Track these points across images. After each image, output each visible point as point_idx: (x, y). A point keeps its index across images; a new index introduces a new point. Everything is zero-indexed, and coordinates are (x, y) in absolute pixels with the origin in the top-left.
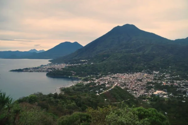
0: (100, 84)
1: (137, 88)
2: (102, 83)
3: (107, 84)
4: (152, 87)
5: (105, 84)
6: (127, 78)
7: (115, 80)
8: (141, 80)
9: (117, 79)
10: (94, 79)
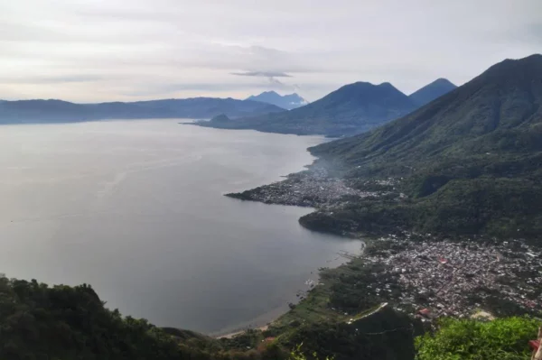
0: (391, 272)
1: (448, 298)
2: (397, 269)
3: (405, 273)
4: (479, 300)
5: (401, 273)
6: (449, 265)
7: (422, 266)
8: (473, 276)
9: (427, 263)
10: (388, 251)
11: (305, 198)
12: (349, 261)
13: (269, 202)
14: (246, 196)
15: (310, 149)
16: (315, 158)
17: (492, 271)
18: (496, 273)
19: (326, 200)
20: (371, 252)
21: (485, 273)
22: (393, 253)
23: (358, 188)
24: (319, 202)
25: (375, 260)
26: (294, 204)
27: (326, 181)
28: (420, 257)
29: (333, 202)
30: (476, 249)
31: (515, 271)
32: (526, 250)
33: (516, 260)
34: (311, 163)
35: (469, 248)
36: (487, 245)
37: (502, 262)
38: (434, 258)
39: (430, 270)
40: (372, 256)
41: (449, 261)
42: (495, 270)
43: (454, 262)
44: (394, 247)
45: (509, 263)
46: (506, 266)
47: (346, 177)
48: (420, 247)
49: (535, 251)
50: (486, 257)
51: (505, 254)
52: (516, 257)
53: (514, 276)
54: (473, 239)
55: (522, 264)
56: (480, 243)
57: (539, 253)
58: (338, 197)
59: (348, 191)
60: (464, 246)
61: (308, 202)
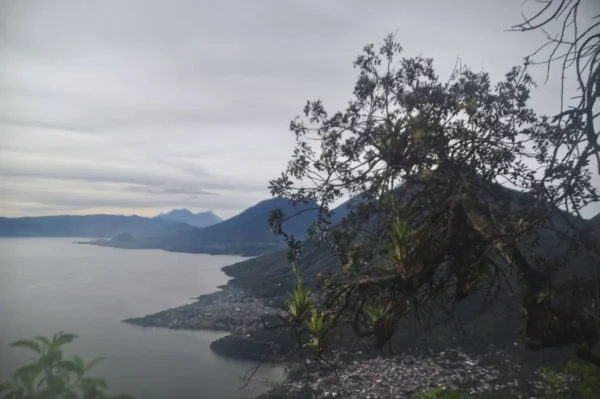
0: (320, 397)
2: (326, 394)
5: (331, 397)
6: (384, 383)
7: (355, 387)
8: (412, 392)
9: (360, 384)
10: (316, 374)
11: (218, 321)
12: (270, 389)
13: (175, 327)
14: (148, 322)
15: (224, 269)
16: (230, 278)
17: (432, 385)
18: (436, 386)
19: (241, 323)
20: (295, 376)
21: (424, 388)
22: (321, 376)
23: (278, 306)
24: (235, 324)
25: (300, 386)
26: (205, 328)
27: (242, 301)
28: (352, 377)
29: (250, 324)
30: (412, 363)
31: (456, 382)
32: (463, 359)
33: (456, 370)
34: (225, 283)
35: (405, 363)
36: (423, 358)
37: (442, 374)
38: (367, 377)
39: (364, 391)
40: (298, 380)
41: (384, 379)
42: (436, 383)
43: (390, 379)
44: (322, 369)
45: (449, 375)
46: (446, 378)
47: (265, 296)
48: (351, 367)
49: (473, 359)
50: (425, 371)
51: (444, 366)
52: (456, 367)
53: (455, 388)
54: (408, 353)
55: (463, 374)
56: (416, 357)
57: (478, 361)
58: (256, 317)
59: (268, 311)
60: (398, 362)
61: (222, 325)
